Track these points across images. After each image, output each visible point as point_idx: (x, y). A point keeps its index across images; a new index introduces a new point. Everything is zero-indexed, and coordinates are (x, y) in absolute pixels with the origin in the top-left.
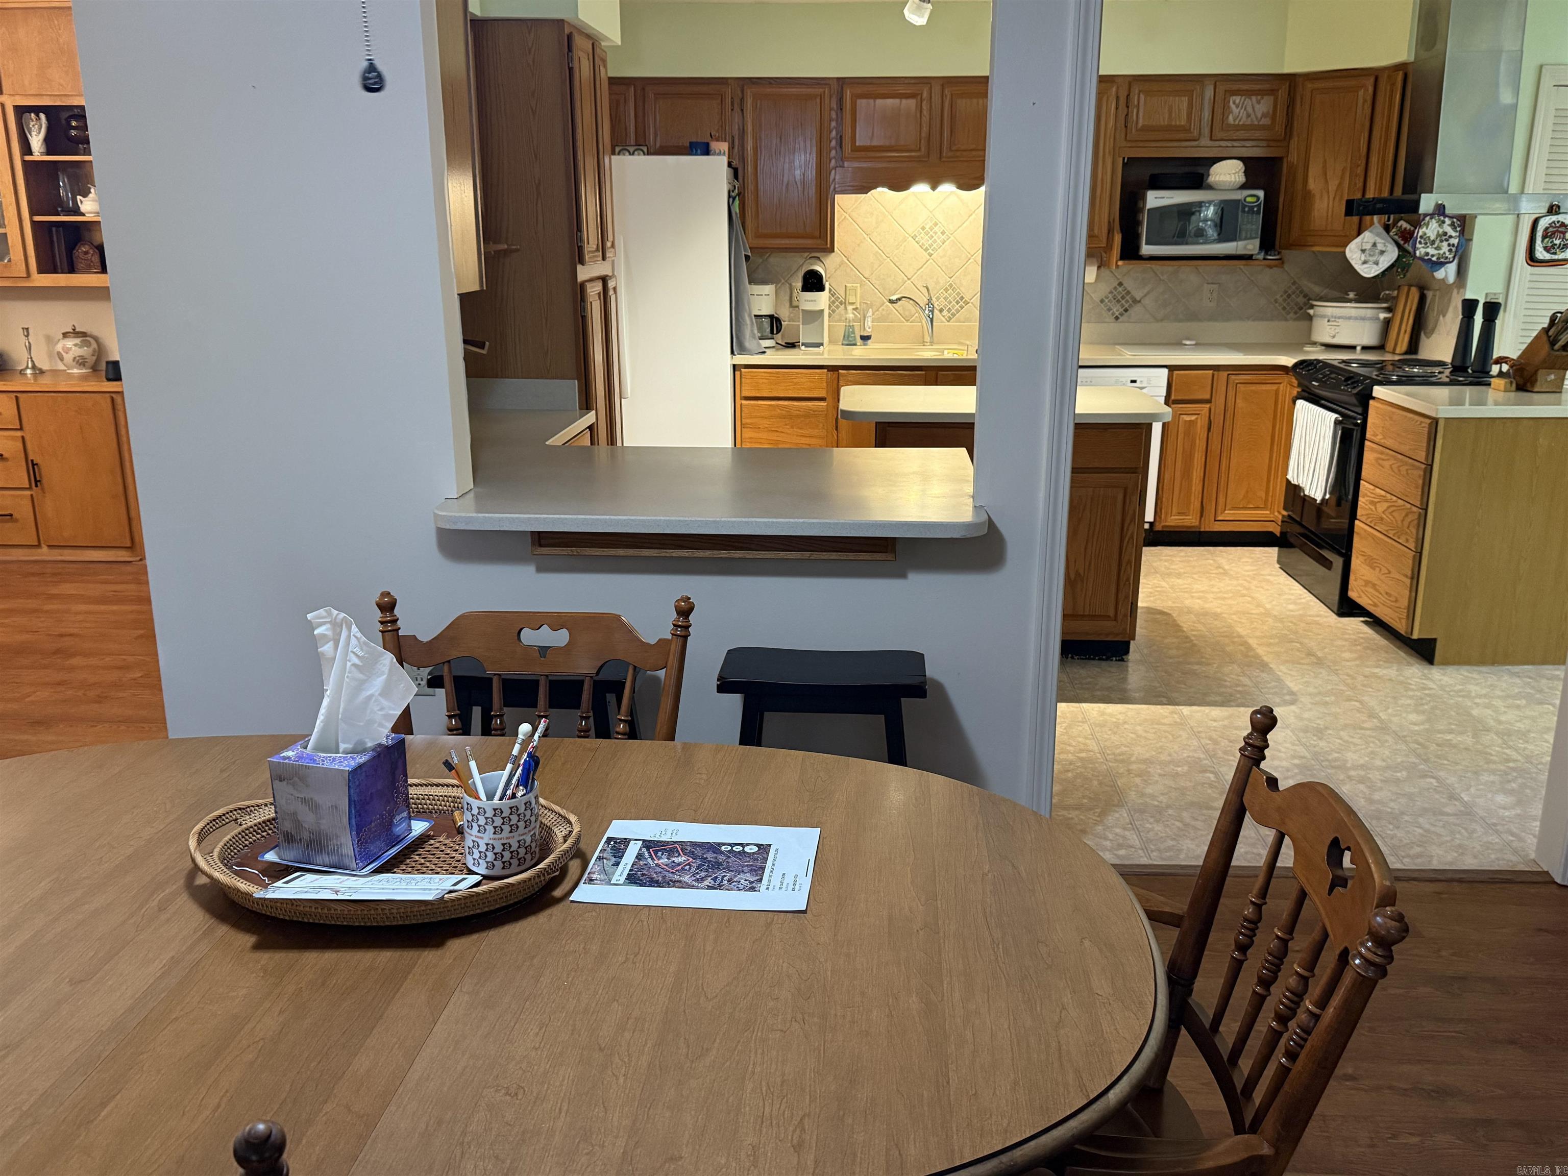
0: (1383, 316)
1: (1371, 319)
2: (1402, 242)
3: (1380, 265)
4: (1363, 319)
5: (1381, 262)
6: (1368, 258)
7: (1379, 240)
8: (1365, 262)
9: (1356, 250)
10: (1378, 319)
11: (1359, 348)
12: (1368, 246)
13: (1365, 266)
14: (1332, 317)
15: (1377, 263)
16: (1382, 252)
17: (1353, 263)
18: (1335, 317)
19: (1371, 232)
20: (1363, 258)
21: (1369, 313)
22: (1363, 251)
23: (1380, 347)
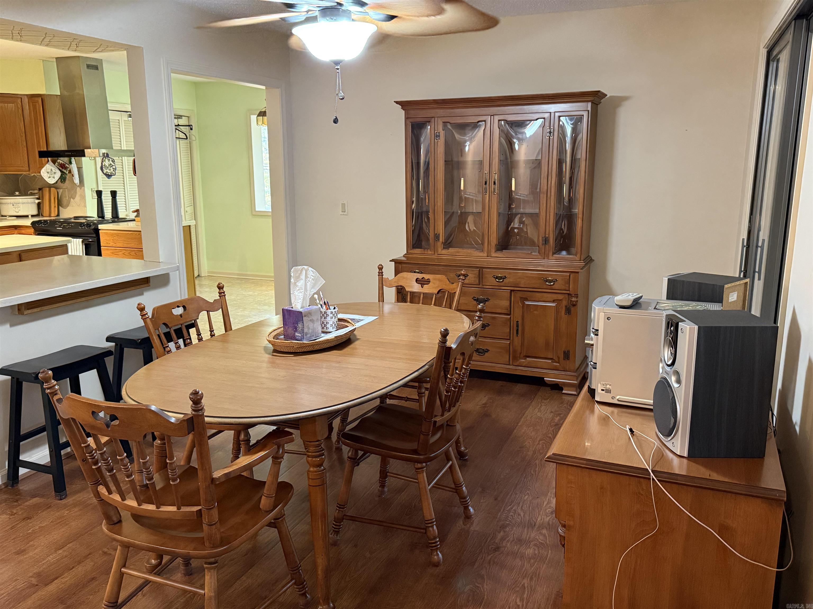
0: (37, 201)
1: (32, 203)
2: (61, 169)
3: (55, 179)
4: (28, 203)
5: (55, 177)
6: (50, 175)
7: (53, 168)
8: (49, 177)
9: (45, 172)
10: (35, 203)
11: (30, 216)
12: (49, 171)
13: (50, 179)
14: (15, 203)
15: (54, 178)
16: (55, 173)
17: (44, 178)
18: (16, 203)
19: (49, 164)
20: (48, 176)
21: (30, 200)
22: (48, 173)
23: (37, 215)
